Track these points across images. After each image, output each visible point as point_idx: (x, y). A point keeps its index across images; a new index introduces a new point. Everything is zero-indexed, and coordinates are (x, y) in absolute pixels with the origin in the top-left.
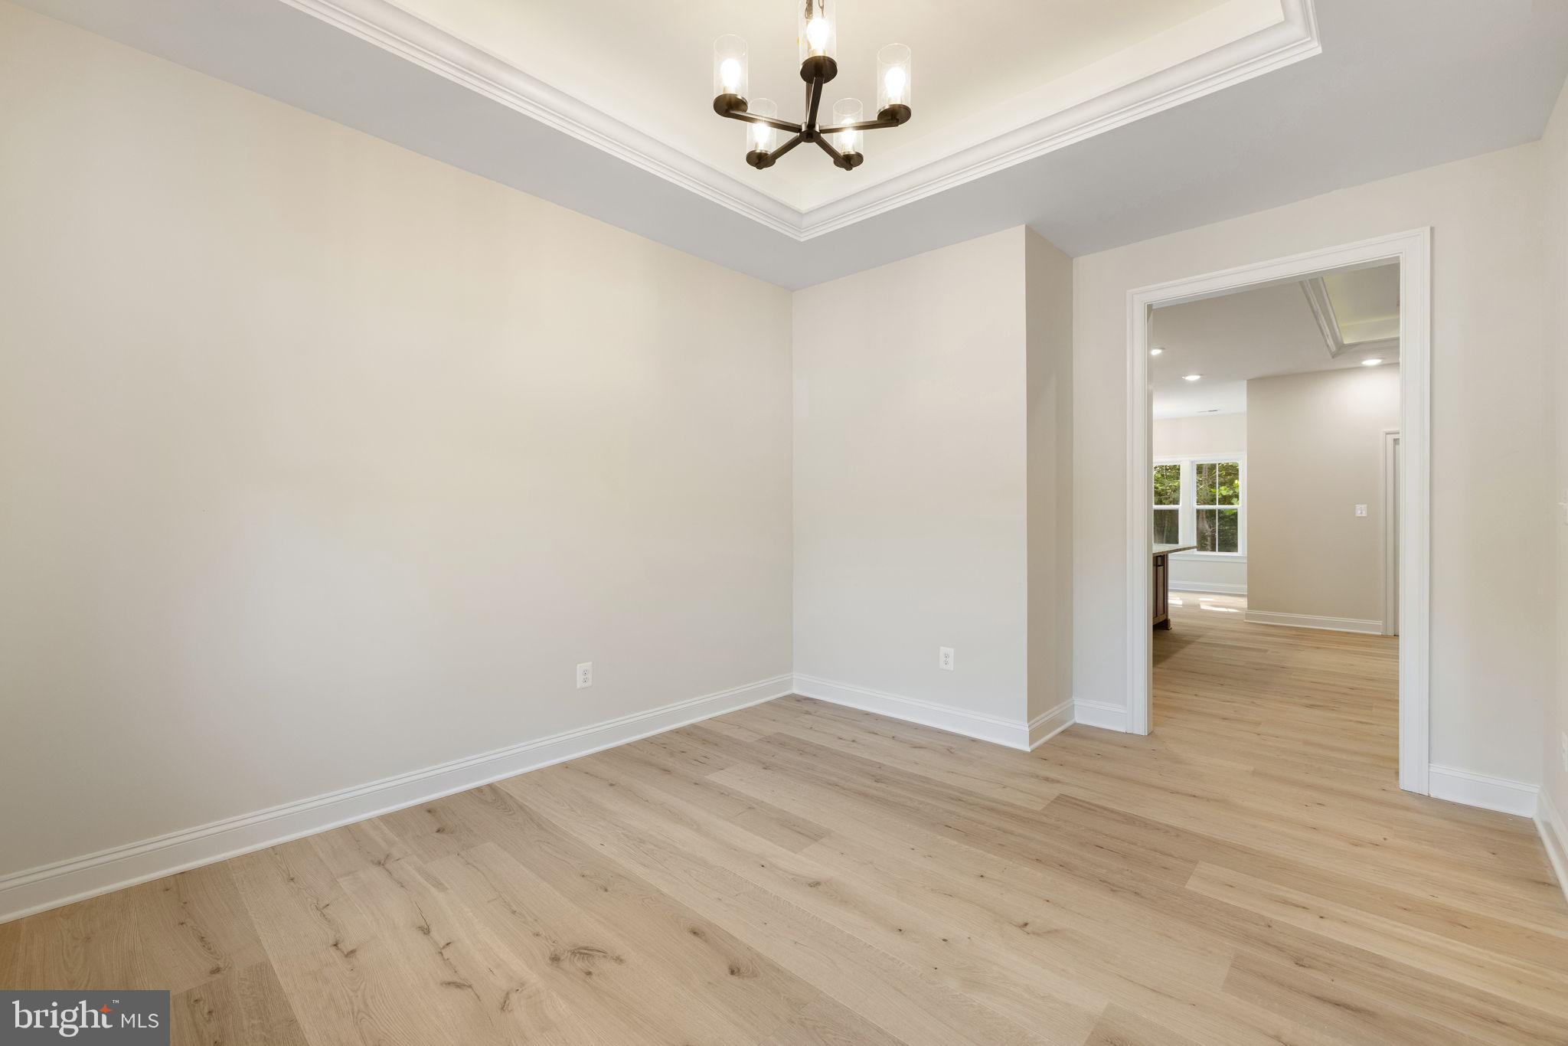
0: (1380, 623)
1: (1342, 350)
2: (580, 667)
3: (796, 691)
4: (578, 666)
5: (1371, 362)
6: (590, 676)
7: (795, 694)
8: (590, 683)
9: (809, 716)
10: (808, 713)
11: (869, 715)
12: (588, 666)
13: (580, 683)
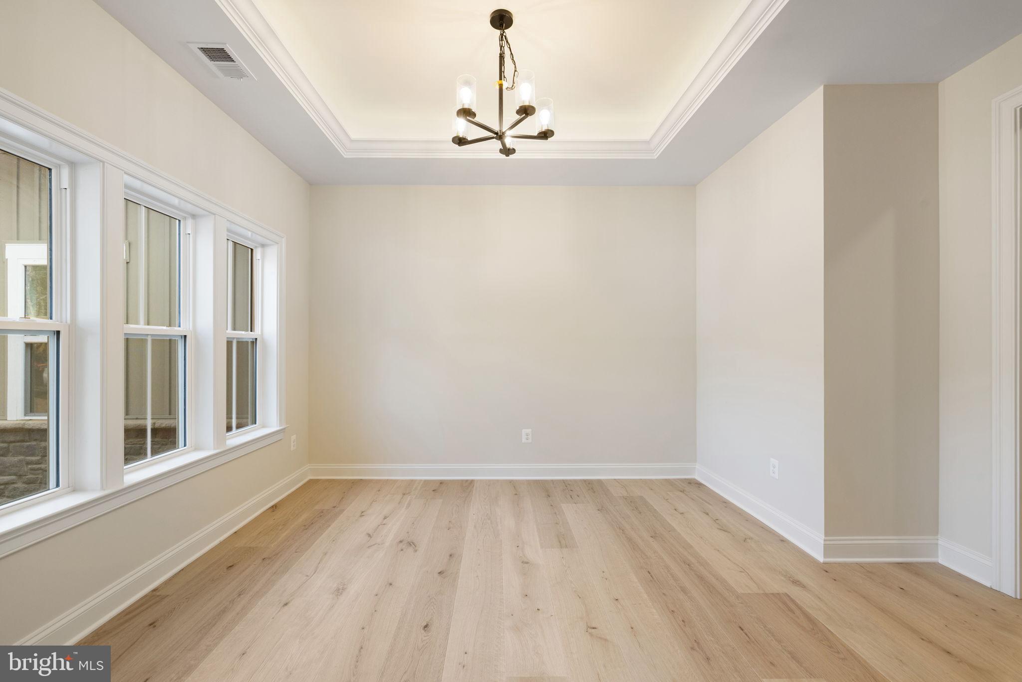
3: (697, 477)
4: (523, 430)
6: (530, 437)
7: (695, 479)
8: (530, 441)
9: (680, 493)
10: (683, 491)
11: (726, 503)
12: (529, 431)
13: (524, 440)
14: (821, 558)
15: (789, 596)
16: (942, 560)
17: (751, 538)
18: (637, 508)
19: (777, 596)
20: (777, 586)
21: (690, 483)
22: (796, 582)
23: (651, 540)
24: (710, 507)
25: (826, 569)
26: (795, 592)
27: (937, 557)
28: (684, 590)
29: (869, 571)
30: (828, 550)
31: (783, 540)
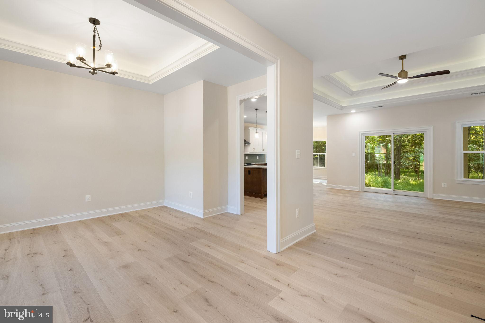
0: (358, 187)
1: (342, 108)
2: (87, 196)
3: (165, 205)
4: (86, 196)
5: (353, 111)
6: (90, 199)
7: (164, 206)
8: (90, 200)
9: (160, 211)
10: (161, 210)
11: (176, 210)
12: (89, 196)
13: (86, 200)
14: (202, 217)
15: (195, 227)
16: (228, 211)
17: (184, 217)
18: (145, 218)
19: (193, 228)
20: (192, 226)
21: (163, 207)
22: (197, 224)
23: (153, 225)
24: (171, 212)
25: (204, 219)
26: (196, 226)
27: (227, 211)
28: (167, 233)
29: (213, 217)
30: (204, 214)
31: (193, 216)
